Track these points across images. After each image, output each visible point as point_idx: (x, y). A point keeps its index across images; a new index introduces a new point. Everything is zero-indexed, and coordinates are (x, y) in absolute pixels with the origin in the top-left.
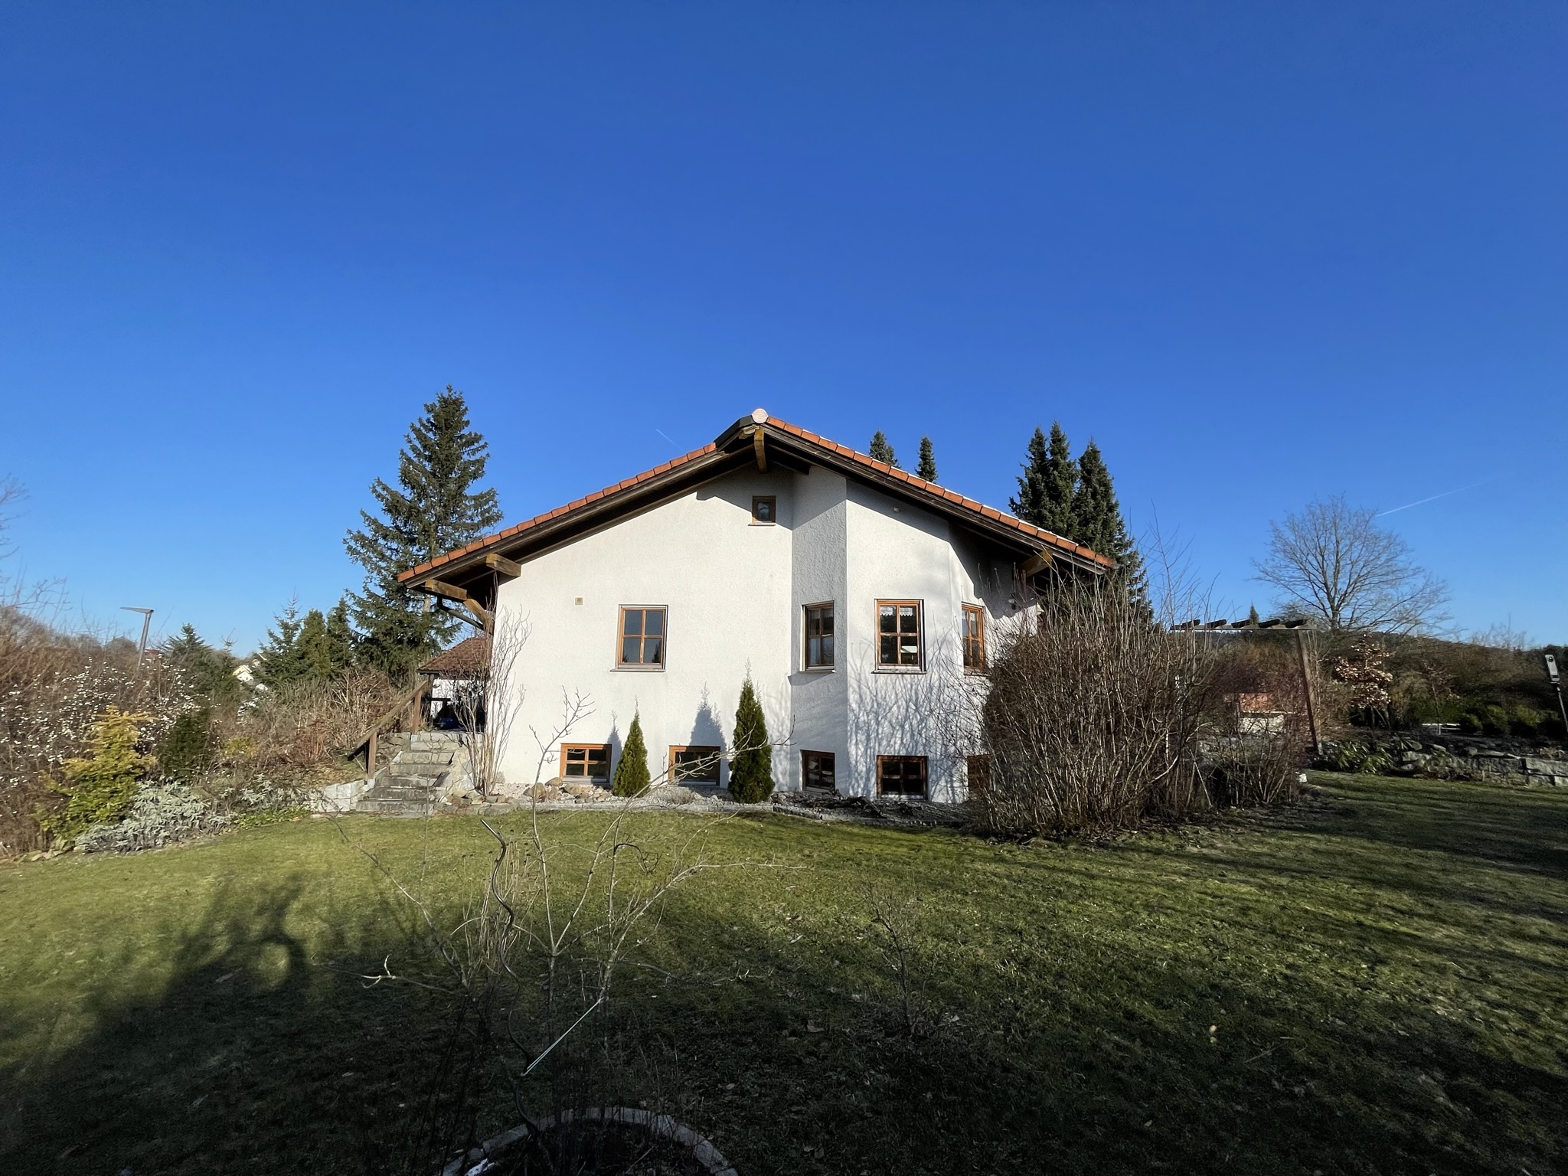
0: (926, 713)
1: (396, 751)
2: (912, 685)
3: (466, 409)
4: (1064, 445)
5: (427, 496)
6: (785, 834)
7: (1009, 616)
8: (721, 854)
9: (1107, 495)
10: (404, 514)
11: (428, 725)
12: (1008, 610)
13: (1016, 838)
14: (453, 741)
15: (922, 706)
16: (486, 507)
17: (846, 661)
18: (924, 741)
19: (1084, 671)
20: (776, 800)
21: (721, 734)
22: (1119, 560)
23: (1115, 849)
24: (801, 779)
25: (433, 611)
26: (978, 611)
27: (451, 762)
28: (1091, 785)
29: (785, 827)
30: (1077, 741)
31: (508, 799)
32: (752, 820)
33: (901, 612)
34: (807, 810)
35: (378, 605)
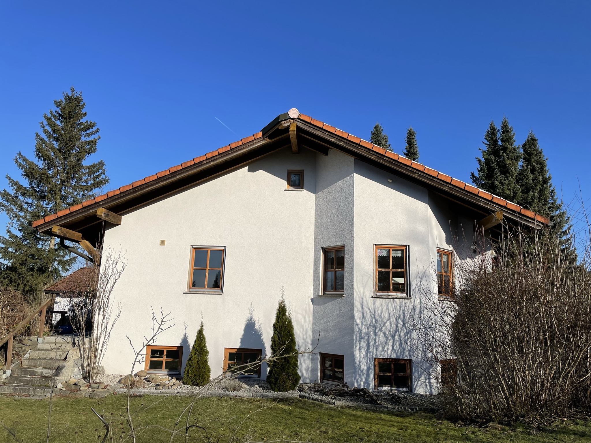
0: (411, 328)
1: (27, 350)
2: (400, 307)
3: (84, 104)
4: (511, 135)
5: (55, 166)
6: (308, 415)
7: (472, 258)
8: (261, 430)
9: (542, 170)
10: (37, 178)
11: (50, 331)
12: (471, 253)
13: (478, 422)
14: (68, 343)
15: (408, 322)
16: (97, 174)
17: (353, 288)
18: (409, 348)
19: (528, 300)
20: (301, 390)
21: (262, 340)
22: (552, 218)
23: (551, 432)
24: (319, 374)
25: (56, 248)
26: (449, 254)
27: (66, 358)
28: (533, 384)
29: (308, 410)
30: (523, 351)
31: (107, 385)
32: (284, 404)
33: (393, 254)
34: (324, 397)
35: (16, 242)
